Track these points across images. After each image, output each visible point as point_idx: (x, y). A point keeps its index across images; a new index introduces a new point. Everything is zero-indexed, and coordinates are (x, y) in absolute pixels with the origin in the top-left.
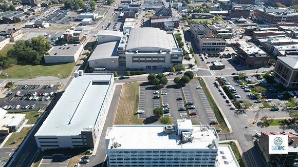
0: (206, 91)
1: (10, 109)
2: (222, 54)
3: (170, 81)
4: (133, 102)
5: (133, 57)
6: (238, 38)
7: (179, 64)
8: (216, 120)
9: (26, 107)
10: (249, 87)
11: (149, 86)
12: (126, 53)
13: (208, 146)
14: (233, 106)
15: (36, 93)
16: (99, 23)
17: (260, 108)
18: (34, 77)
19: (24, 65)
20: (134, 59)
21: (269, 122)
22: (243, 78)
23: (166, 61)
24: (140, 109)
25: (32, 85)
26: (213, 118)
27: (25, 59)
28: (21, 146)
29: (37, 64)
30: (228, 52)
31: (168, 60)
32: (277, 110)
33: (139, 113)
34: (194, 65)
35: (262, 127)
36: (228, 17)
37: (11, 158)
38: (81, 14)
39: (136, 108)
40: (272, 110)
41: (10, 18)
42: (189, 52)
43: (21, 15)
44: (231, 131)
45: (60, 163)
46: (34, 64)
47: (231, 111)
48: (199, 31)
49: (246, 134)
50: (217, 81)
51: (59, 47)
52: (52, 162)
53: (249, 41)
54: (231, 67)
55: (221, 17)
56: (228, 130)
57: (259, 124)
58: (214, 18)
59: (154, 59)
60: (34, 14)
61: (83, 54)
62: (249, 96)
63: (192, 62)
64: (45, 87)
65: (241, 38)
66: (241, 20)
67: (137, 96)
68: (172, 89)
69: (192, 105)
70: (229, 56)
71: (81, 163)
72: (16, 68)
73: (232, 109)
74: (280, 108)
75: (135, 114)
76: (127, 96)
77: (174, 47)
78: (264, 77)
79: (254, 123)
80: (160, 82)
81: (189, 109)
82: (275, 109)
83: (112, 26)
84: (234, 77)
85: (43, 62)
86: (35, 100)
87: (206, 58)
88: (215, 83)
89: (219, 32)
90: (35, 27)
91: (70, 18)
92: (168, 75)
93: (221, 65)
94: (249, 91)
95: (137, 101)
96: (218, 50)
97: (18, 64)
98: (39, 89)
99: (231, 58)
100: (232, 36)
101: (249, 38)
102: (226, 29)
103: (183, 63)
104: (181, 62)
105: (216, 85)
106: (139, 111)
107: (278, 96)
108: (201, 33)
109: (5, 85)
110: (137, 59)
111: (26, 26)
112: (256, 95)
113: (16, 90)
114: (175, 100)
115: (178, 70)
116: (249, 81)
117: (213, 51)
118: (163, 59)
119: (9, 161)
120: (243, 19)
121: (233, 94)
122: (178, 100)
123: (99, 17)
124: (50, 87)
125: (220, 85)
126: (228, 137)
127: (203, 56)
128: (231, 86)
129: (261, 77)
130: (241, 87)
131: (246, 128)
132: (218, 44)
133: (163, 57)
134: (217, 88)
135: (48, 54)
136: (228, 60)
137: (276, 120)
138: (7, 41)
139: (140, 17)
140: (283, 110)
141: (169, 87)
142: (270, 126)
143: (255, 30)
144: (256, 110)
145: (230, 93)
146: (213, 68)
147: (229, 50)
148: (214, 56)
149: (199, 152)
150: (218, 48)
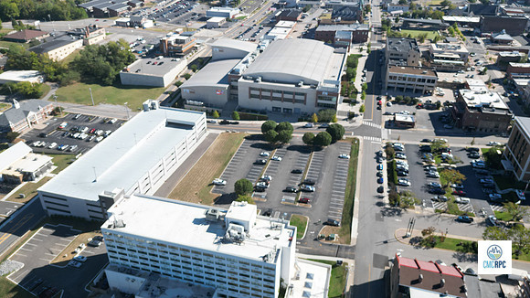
0: (354, 163)
1: (42, 146)
2: (423, 100)
3: (297, 137)
4: (219, 165)
5: (251, 89)
6: (475, 73)
7: (329, 110)
8: (338, 219)
9: (63, 148)
10: (440, 171)
11: (260, 142)
12: (241, 80)
13: (264, 257)
14: (386, 200)
15: (86, 129)
16: (235, 26)
17: (437, 211)
18: (98, 104)
19: (90, 84)
20: (253, 92)
21: (437, 241)
22: (440, 150)
23: (307, 101)
24: (224, 178)
25: (87, 116)
26: (335, 215)
27: (93, 75)
28: (29, 204)
29: (109, 85)
30: (439, 98)
31: (311, 99)
32: (470, 221)
33: (216, 184)
34: (357, 115)
35: (417, 247)
36: (478, 31)
37: (7, 218)
38: (213, 10)
39: (216, 176)
40: (459, 220)
41: (103, 9)
42: (360, 90)
43: (124, 6)
44: (353, 243)
45: (62, 239)
46: (104, 84)
47: (377, 207)
48: (394, 52)
49: (379, 253)
50: (383, 150)
51: (150, 59)
52: (53, 234)
53: (495, 81)
54: (428, 127)
55: (460, 29)
56: (349, 241)
57: (413, 241)
58: (447, 31)
59: (286, 96)
60: (142, 5)
61: (182, 76)
62: (429, 185)
63: (355, 109)
64: (103, 122)
65: (481, 73)
66: (500, 37)
67: (231, 155)
68: (296, 152)
69: (312, 184)
70: (438, 105)
71: (89, 245)
72: (77, 87)
73: (380, 204)
74: (477, 219)
75: (210, 185)
76: (216, 153)
77: (333, 79)
78: (485, 154)
79: (404, 237)
80: (278, 138)
81: (303, 191)
82: (465, 219)
83: (251, 33)
84: (423, 146)
85: (118, 83)
86: (81, 139)
87: (388, 105)
88: (377, 153)
89: (438, 58)
90: (131, 26)
91: (195, 14)
92: (304, 127)
93: (410, 120)
94: (435, 177)
95: (225, 165)
96: (420, 92)
97: (82, 81)
98: (95, 122)
99: (441, 110)
100: (464, 68)
101: (499, 75)
102: (455, 53)
103: (338, 109)
104: (334, 107)
105: (379, 155)
106: (218, 180)
107: (491, 195)
108: (397, 57)
109: (50, 110)
110: (257, 93)
111: (118, 24)
112: (446, 186)
113: (63, 120)
114: (289, 172)
115: (323, 121)
116: (447, 157)
117: (407, 94)
118: (302, 98)
119: (5, 221)
120: (505, 37)
121: (398, 178)
122: (294, 172)
123: (241, 15)
124: (110, 123)
125: (387, 158)
126: (342, 252)
127: (383, 100)
128: (405, 162)
129: (480, 153)
130: (425, 166)
131: (386, 242)
132: (419, 80)
133: (303, 94)
134: (378, 162)
135: (126, 70)
136: (430, 114)
137: (454, 240)
138: (78, 44)
139: (307, 20)
140: (481, 224)
141: (292, 148)
142: (435, 249)
143: (517, 60)
144: (425, 213)
145: (395, 173)
146: (393, 125)
147: (442, 95)
148: (405, 103)
149: (244, 263)
150: (421, 88)
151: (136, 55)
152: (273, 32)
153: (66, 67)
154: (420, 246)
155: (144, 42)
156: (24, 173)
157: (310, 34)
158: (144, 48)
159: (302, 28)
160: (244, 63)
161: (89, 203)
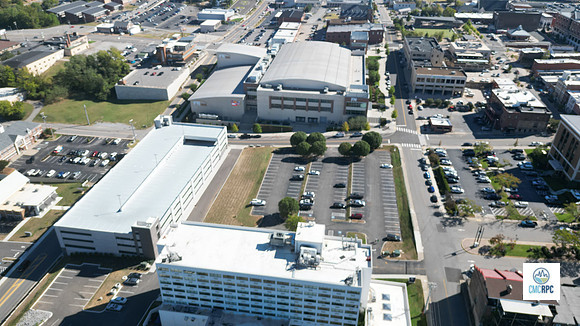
0: (398, 173)
1: (38, 175)
2: (454, 102)
3: (332, 149)
4: (251, 184)
5: (271, 98)
6: (500, 71)
7: (359, 118)
8: (397, 233)
9: (64, 176)
10: (489, 175)
11: (291, 155)
12: (259, 88)
13: (345, 281)
14: (442, 209)
15: (87, 152)
16: (232, 29)
17: (498, 217)
18: (93, 123)
19: (81, 100)
20: (274, 102)
21: (507, 248)
22: (483, 154)
23: (335, 109)
24: (262, 197)
25: (84, 138)
26: (393, 229)
27: (83, 90)
28: (38, 243)
29: (103, 101)
30: (470, 100)
31: (338, 107)
32: (533, 225)
33: (255, 205)
34: (389, 122)
35: (487, 257)
36: (492, 27)
37: (16, 261)
38: (204, 12)
39: (253, 195)
40: (522, 225)
41: (77, 14)
42: (387, 94)
43: (99, 9)
44: (421, 258)
45: (91, 280)
46: (97, 100)
47: (436, 218)
48: (416, 52)
49: (450, 266)
50: (426, 157)
51: (146, 70)
52: (79, 275)
53: (522, 79)
54: (465, 130)
55: (475, 27)
56: (416, 256)
57: (483, 250)
58: (461, 28)
59: (311, 104)
60: (121, 8)
61: (186, 87)
62: (483, 191)
63: (387, 115)
64: (105, 143)
65: (506, 72)
66: (517, 33)
67: (263, 173)
68: (333, 165)
69: (360, 198)
70: (470, 107)
71: (125, 284)
72: (65, 105)
73: (438, 214)
74: (540, 223)
75: (247, 206)
76: (245, 170)
77: (357, 83)
78: (530, 155)
79: (472, 247)
80: (312, 150)
81: (353, 206)
82: (528, 224)
83: (253, 36)
84: (465, 151)
85: (113, 97)
86: (83, 164)
87: (419, 109)
88: (421, 161)
89: (460, 57)
90: (115, 32)
91: (184, 17)
92: (334, 137)
93: (446, 124)
94: (486, 182)
95: (259, 183)
96: (449, 94)
97: (70, 98)
98: (95, 144)
99: (473, 112)
100: (488, 66)
101: (524, 72)
102: (478, 52)
103: (368, 115)
104: (364, 113)
105: (422, 163)
106: (256, 201)
107: (547, 197)
108: (420, 58)
109: (39, 133)
110: (279, 102)
111: (100, 30)
112: (499, 191)
113: (57, 143)
114: (331, 187)
115: (355, 129)
116: (494, 161)
117: (437, 96)
118: (329, 105)
119: (13, 265)
120: (522, 33)
121: (450, 185)
122: (336, 186)
123: (236, 17)
124: (114, 143)
125: (431, 165)
126: (412, 268)
127: (413, 104)
128: (452, 169)
129: (525, 154)
130: (473, 172)
131: (454, 254)
132: (448, 81)
133: (329, 101)
134: (423, 169)
135: (122, 83)
136: (464, 117)
137: (523, 247)
138: (59, 55)
139: (312, 20)
140: (546, 227)
141: (328, 160)
142: (506, 257)
143: (540, 56)
144: (487, 221)
145: (446, 181)
146: (429, 129)
147: (472, 96)
148: (437, 105)
149: (325, 289)
150: (450, 89)
151: (130, 65)
152: (279, 35)
153: (50, 82)
154: (490, 255)
155: (135, 50)
156: (26, 208)
157: (320, 36)
158: (137, 56)
159: (308, 30)
160: (257, 69)
161: (119, 237)
